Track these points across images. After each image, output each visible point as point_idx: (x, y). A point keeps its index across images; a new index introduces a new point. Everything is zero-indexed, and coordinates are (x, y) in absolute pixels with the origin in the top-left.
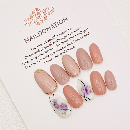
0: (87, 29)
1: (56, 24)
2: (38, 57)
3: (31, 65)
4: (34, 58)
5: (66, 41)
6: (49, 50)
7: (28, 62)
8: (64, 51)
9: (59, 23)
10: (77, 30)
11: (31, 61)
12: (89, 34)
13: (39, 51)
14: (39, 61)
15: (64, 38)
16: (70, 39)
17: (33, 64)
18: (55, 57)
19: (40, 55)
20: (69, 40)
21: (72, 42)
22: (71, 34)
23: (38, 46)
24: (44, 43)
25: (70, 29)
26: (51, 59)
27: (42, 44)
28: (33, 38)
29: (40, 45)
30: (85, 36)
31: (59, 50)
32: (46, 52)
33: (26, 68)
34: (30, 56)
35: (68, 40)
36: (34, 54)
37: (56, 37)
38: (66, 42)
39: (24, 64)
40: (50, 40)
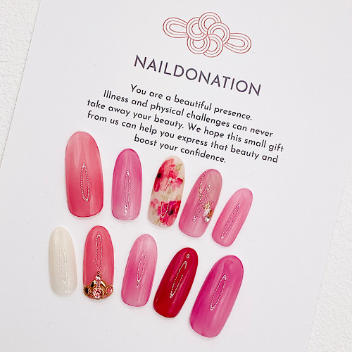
0: (279, 147)
1: (229, 82)
2: (131, 115)
3: (104, 119)
4: (122, 112)
5: (217, 134)
6: (167, 122)
7: (103, 107)
8: (195, 151)
9: (235, 85)
10: (257, 132)
11: (111, 109)
12: (275, 160)
13: (145, 105)
14: (128, 125)
15: (218, 122)
16: (229, 135)
17: (108, 120)
18: (167, 147)
19: (141, 116)
20: (226, 136)
21: (226, 147)
22: (239, 127)
23: (152, 94)
24: (168, 98)
25: (248, 117)
26: (154, 143)
27: (164, 98)
28: (158, 69)
29: (157, 96)
30: (264, 158)
31: (186, 139)
32: (157, 120)
33: (89, 114)
34: (118, 98)
35: (222, 135)
36: (130, 101)
37: (203, 107)
38: (215, 134)
39: (93, 104)
40: (188, 103)
